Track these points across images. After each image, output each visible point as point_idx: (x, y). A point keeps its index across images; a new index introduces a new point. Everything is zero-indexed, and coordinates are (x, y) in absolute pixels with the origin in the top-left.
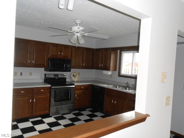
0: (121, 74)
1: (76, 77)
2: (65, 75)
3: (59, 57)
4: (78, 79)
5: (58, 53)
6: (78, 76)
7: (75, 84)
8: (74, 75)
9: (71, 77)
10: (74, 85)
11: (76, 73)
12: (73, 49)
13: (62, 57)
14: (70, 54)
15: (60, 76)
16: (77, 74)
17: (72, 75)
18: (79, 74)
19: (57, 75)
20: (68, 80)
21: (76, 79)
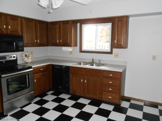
0: (82, 50)
1: (29, 57)
2: (15, 56)
3: (5, 32)
4: (31, 59)
5: (2, 27)
6: (31, 56)
7: (33, 67)
8: (26, 55)
9: (23, 58)
10: (31, 68)
11: (28, 52)
12: (24, 22)
13: (9, 32)
14: (19, 28)
15: (8, 59)
16: (30, 54)
17: (24, 55)
18: (32, 53)
19: (4, 57)
20: (19, 62)
21: (29, 60)
